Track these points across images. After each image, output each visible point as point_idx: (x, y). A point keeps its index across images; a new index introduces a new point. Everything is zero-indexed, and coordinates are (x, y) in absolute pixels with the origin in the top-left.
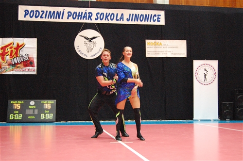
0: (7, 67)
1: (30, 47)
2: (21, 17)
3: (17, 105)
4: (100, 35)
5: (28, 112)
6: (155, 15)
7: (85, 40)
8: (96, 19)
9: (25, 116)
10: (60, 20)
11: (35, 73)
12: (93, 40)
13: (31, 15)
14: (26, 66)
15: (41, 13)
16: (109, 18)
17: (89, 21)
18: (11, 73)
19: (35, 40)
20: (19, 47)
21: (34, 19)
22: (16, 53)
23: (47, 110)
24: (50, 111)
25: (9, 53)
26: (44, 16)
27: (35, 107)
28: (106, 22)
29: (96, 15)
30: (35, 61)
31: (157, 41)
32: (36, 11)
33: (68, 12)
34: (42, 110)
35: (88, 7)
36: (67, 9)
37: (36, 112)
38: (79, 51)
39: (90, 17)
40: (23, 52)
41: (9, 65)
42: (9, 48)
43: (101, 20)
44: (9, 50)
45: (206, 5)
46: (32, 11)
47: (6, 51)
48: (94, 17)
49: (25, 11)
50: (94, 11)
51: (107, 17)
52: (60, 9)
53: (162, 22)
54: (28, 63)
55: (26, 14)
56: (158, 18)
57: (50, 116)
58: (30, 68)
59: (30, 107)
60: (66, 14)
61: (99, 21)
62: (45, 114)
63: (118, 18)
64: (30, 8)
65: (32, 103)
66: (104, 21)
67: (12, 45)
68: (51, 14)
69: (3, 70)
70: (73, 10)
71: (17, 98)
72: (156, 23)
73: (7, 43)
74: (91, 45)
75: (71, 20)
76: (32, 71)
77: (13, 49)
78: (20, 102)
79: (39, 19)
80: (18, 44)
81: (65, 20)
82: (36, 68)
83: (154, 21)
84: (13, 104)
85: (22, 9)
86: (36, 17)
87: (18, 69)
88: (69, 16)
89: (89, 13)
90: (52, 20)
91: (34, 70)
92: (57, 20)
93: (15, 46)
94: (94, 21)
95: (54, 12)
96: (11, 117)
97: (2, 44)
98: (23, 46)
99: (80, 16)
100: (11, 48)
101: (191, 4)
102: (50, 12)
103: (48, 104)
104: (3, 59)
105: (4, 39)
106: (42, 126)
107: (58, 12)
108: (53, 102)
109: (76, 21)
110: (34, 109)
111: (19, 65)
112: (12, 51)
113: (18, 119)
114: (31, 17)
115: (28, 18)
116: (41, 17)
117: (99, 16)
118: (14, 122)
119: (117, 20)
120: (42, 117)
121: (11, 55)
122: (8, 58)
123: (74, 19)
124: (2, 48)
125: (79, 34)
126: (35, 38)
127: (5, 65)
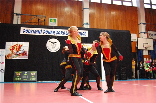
0: (14, 55)
1: (25, 46)
2: (22, 33)
3: (18, 73)
4: (58, 41)
5: (24, 77)
6: (84, 33)
7: (52, 43)
8: (57, 34)
9: (22, 79)
10: (40, 34)
11: (27, 58)
12: (55, 44)
13: (27, 32)
14: (23, 55)
15: (31, 31)
16: (63, 33)
17: (53, 35)
18: (16, 58)
19: (28, 43)
20: (20, 46)
21: (28, 34)
22: (19, 49)
23: (33, 76)
24: (34, 76)
25: (15, 49)
26: (32, 32)
27: (27, 74)
28: (61, 35)
29: (57, 32)
30: (28, 53)
31: (85, 44)
32: (29, 30)
33: (44, 31)
34: (30, 76)
35: (53, 29)
36: (43, 29)
37: (28, 77)
38: (49, 48)
39: (54, 33)
40: (22, 49)
41: (15, 54)
42: (15, 46)
43: (59, 34)
44: (16, 48)
45: (105, 29)
46: (27, 30)
47: (14, 48)
48: (56, 33)
49: (24, 30)
50: (56, 30)
51: (61, 33)
52: (40, 29)
53: (87, 36)
54: (24, 54)
55: (24, 31)
56: (85, 34)
57: (34, 79)
58: (25, 56)
59: (25, 74)
60: (43, 32)
61: (58, 35)
62: (32, 78)
63: (67, 34)
64: (26, 29)
65: (26, 72)
66: (60, 35)
67: (17, 45)
68: (36, 32)
69: (12, 57)
70: (46, 30)
71: (18, 70)
72: (84, 36)
73: (14, 45)
74: (54, 45)
75: (45, 34)
76: (26, 57)
77: (17, 47)
78: (20, 72)
79: (30, 34)
80: (20, 45)
81: (42, 34)
82: (28, 56)
83: (83, 35)
84: (16, 73)
85: (22, 29)
86: (29, 33)
87: (20, 56)
88: (44, 32)
89: (53, 31)
90: (36, 34)
91: (27, 57)
92: (39, 34)
93: (18, 46)
94: (56, 35)
95: (37, 30)
96: (15, 79)
97: (12, 45)
98: (22, 46)
99: (49, 32)
100: (16, 47)
101: (99, 28)
102: (35, 30)
103: (34, 73)
104: (12, 52)
105: (13, 42)
106: (30, 83)
107: (39, 31)
108: (36, 72)
109: (47, 35)
110: (26, 75)
111: (20, 55)
112: (17, 48)
113: (19, 81)
114: (26, 33)
115: (25, 33)
116: (31, 33)
117: (58, 32)
118: (17, 81)
119: (66, 34)
120: (30, 79)
121: (16, 50)
122: (15, 51)
123: (46, 34)
124: (12, 47)
125: (49, 41)
126: (28, 42)
127: (13, 55)
